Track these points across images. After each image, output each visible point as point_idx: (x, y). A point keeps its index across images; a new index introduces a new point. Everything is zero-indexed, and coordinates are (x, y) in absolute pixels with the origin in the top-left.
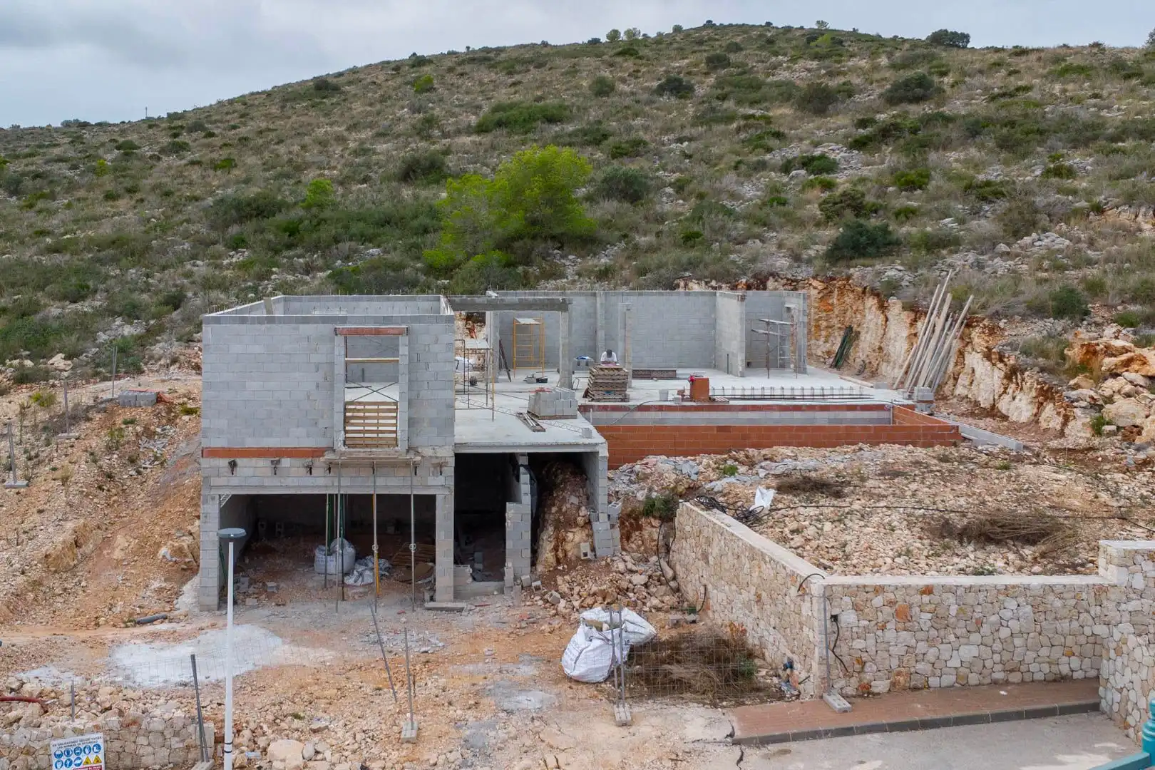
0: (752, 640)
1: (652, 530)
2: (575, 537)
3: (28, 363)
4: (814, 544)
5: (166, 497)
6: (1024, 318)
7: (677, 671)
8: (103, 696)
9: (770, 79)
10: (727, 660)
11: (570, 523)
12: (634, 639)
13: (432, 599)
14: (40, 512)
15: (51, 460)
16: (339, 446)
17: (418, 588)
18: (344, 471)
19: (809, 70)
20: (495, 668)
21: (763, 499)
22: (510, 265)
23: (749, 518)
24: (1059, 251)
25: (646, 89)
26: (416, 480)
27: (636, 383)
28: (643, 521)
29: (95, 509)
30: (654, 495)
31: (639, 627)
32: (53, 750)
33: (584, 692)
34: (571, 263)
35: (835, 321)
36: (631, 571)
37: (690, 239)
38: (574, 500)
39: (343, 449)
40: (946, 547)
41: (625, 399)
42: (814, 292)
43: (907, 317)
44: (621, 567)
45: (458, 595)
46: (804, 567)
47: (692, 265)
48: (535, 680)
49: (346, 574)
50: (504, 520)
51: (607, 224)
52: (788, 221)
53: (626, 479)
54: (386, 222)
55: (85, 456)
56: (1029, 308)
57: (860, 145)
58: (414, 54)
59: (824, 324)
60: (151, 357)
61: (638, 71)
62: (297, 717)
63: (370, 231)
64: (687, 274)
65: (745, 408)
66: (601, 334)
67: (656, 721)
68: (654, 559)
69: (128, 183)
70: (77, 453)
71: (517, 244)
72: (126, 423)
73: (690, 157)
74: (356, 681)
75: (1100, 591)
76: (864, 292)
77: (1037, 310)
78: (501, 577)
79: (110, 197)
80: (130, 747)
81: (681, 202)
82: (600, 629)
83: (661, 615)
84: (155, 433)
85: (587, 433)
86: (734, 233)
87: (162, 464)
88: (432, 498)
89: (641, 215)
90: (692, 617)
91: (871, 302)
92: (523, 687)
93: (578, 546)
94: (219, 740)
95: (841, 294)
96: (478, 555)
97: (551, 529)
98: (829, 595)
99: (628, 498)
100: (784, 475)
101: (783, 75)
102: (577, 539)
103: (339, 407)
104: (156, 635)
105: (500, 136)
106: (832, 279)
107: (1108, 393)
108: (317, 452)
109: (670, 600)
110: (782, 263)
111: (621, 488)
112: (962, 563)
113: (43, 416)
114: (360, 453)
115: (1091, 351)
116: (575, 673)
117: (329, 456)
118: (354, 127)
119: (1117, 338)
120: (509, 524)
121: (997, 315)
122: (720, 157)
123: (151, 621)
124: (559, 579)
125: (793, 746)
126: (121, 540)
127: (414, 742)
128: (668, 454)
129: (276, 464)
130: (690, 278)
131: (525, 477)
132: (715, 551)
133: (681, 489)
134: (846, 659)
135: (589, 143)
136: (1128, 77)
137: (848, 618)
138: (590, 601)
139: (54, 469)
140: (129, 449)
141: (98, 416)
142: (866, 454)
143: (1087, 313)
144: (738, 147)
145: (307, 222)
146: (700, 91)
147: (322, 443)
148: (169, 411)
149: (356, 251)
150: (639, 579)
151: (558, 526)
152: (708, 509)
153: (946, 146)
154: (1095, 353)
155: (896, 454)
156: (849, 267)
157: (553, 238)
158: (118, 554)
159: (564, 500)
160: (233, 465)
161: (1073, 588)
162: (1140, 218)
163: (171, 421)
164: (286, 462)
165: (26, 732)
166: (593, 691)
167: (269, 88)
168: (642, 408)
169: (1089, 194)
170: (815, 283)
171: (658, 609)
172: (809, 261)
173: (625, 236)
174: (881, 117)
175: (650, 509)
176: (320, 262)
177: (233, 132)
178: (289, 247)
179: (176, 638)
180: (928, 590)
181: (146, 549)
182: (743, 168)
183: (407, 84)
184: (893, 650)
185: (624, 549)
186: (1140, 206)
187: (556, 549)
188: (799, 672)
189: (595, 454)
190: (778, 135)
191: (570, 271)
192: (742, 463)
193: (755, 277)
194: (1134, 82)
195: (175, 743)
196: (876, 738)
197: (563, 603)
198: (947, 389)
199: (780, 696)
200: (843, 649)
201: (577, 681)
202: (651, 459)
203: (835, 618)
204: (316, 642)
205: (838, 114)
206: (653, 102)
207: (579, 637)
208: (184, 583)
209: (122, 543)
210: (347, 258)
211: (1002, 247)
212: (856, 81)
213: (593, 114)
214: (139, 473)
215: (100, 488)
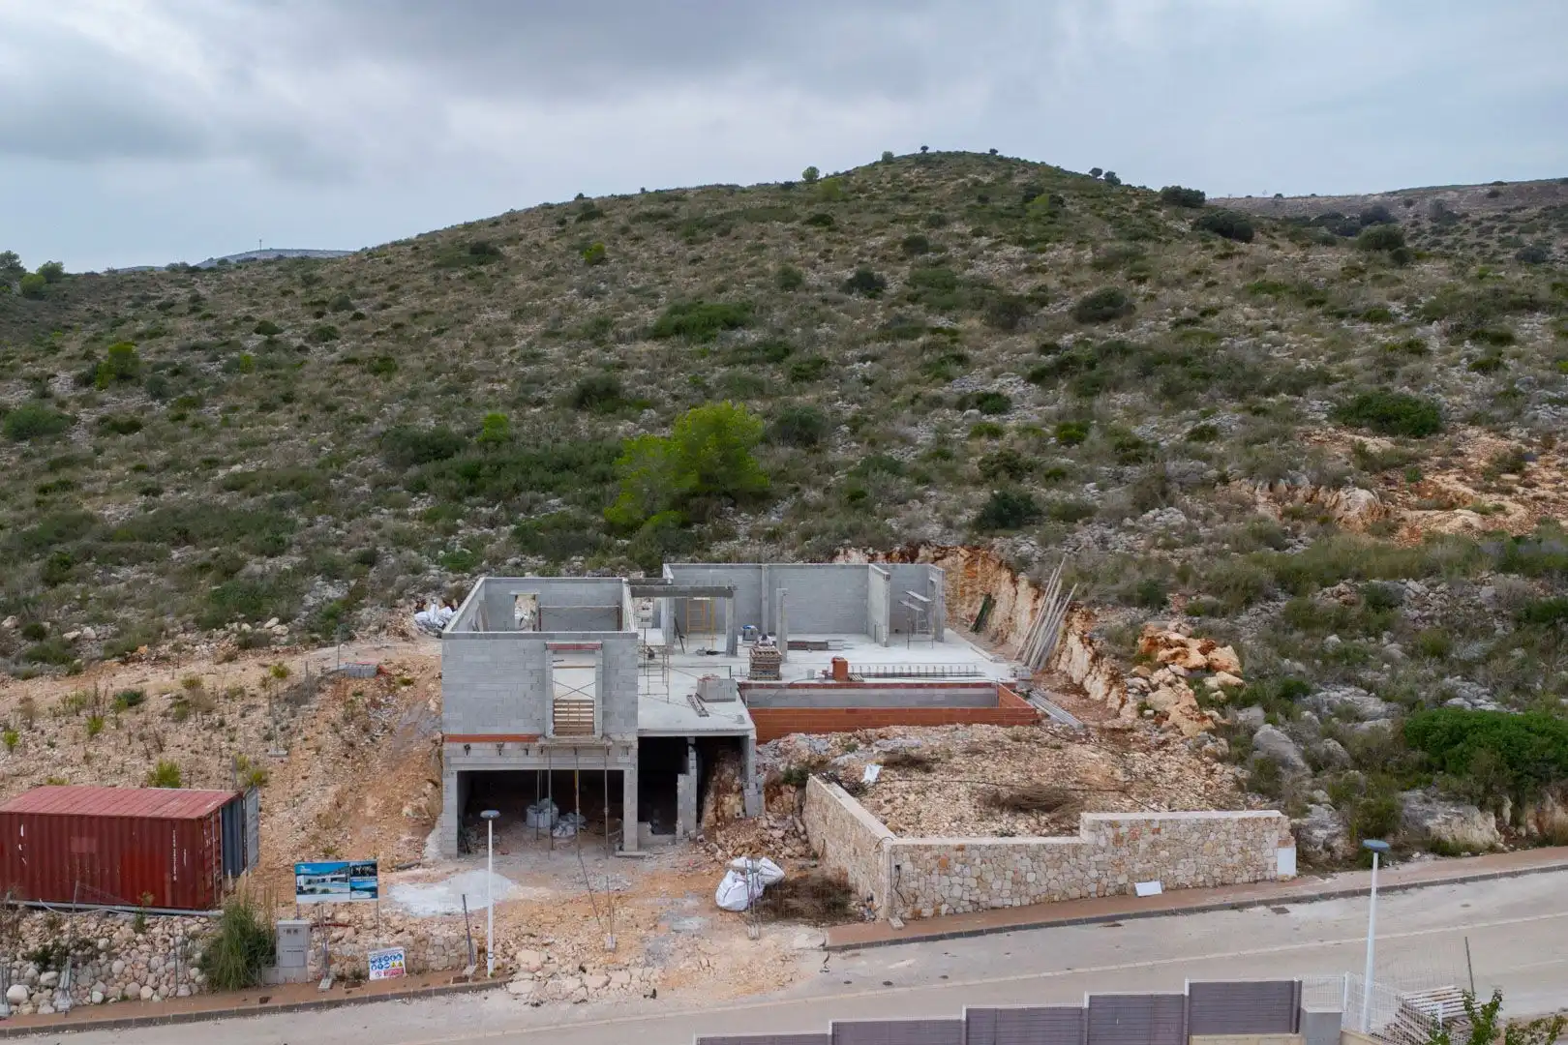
0: (851, 881)
1: (790, 795)
2: (731, 801)
3: (246, 627)
4: (898, 811)
5: (401, 762)
6: (1115, 606)
7: (793, 902)
8: (395, 922)
9: (969, 272)
10: (829, 895)
11: (728, 790)
12: (768, 880)
13: (621, 849)
14: (304, 778)
15: (301, 731)
16: (550, 734)
17: (610, 839)
18: (553, 752)
19: (1010, 261)
20: (669, 901)
21: (871, 773)
22: (686, 525)
23: (857, 789)
24: (1174, 528)
25: (836, 281)
26: (609, 759)
27: (792, 655)
28: (783, 788)
29: (346, 774)
30: (792, 767)
31: (771, 870)
32: (370, 958)
33: (730, 917)
34: (743, 522)
35: (977, 588)
36: (773, 828)
37: (856, 499)
38: (731, 771)
39: (553, 736)
40: (990, 814)
41: (778, 678)
42: (961, 560)
43: (1031, 592)
44: (765, 824)
45: (640, 846)
46: (882, 831)
47: (852, 532)
48: (696, 909)
49: (553, 827)
50: (676, 787)
51: (780, 476)
52: (949, 479)
53: (771, 753)
54: (565, 466)
55: (328, 727)
56: (1119, 597)
57: (1038, 377)
58: (580, 196)
59: (968, 589)
60: (360, 624)
61: (829, 251)
62: (532, 935)
63: (550, 478)
64: (847, 541)
65: (877, 686)
66: (765, 604)
67: (776, 936)
68: (790, 817)
69: (282, 390)
70: (322, 726)
71: (693, 502)
72: (355, 694)
73: (869, 382)
74: (569, 912)
75: (1077, 848)
76: (1000, 565)
77: (1126, 600)
78: (673, 831)
79: (266, 407)
80: (421, 956)
81: (854, 445)
82: (743, 874)
83: (792, 861)
84: (380, 704)
85: (741, 719)
86: (896, 492)
87: (391, 732)
88: (621, 773)
89: (813, 464)
90: (813, 863)
91: (1006, 575)
92: (688, 914)
93: (733, 807)
94: (482, 951)
95: (984, 563)
96: (656, 812)
97: (712, 795)
98: (894, 851)
99: (773, 769)
100: (892, 752)
101: (981, 269)
102: (732, 801)
103: (549, 705)
104: (417, 878)
105: (678, 345)
106: (977, 548)
107: (1154, 682)
108: (533, 738)
109: (800, 849)
110: (933, 530)
111: (768, 761)
112: (996, 826)
113: (283, 687)
114: (566, 739)
115: (1154, 643)
116: (722, 905)
117: (542, 742)
118: (519, 315)
119: (1177, 631)
120: (680, 791)
121: (1093, 604)
122: (900, 386)
123: (409, 867)
124: (718, 834)
125: (863, 951)
126: (370, 801)
127: (614, 951)
128: (807, 733)
129: (500, 748)
130: (850, 546)
131: (692, 755)
132: (830, 815)
133: (813, 762)
134: (905, 895)
135: (769, 360)
136: (1310, 305)
137: (907, 867)
138: (739, 851)
139: (306, 740)
140: (362, 719)
141: (330, 687)
142: (959, 734)
143: (1165, 602)
144: (918, 374)
145: (487, 468)
146: (893, 287)
147: (536, 731)
148: (389, 682)
149: (536, 501)
150: (778, 834)
151: (718, 792)
152: (828, 782)
153: (1117, 386)
154: (1156, 644)
155: (982, 732)
156: (992, 537)
157: (727, 494)
158: (370, 813)
159: (722, 772)
160: (467, 748)
161: (1059, 846)
162: (1257, 491)
163: (392, 692)
164: (508, 746)
165: (351, 946)
166: (736, 917)
167: (413, 235)
168: (792, 686)
169: (1222, 459)
170: (963, 551)
171: (790, 857)
172: (960, 528)
173: (797, 489)
174: (1067, 339)
175: (789, 778)
176: (503, 514)
177: (384, 313)
178: (471, 493)
179: (433, 880)
180: (961, 848)
181: (391, 809)
182: (919, 403)
183: (574, 248)
184: (937, 888)
185: (768, 810)
186: (1259, 479)
187: (716, 810)
188: (876, 903)
189: (747, 737)
190: (961, 359)
191: (742, 530)
192: (862, 742)
193: (908, 545)
194: (1316, 310)
195: (452, 953)
196: (917, 945)
197: (720, 852)
198: (1053, 663)
199: (862, 919)
200: (903, 888)
201: (725, 910)
202: (793, 737)
203: (898, 867)
204: (537, 883)
205: (1026, 332)
206: (842, 302)
207: (728, 880)
208: (426, 836)
209: (372, 804)
210: (529, 510)
211: (1128, 522)
212: (1053, 283)
213: (778, 316)
214: (373, 740)
215: (346, 756)
